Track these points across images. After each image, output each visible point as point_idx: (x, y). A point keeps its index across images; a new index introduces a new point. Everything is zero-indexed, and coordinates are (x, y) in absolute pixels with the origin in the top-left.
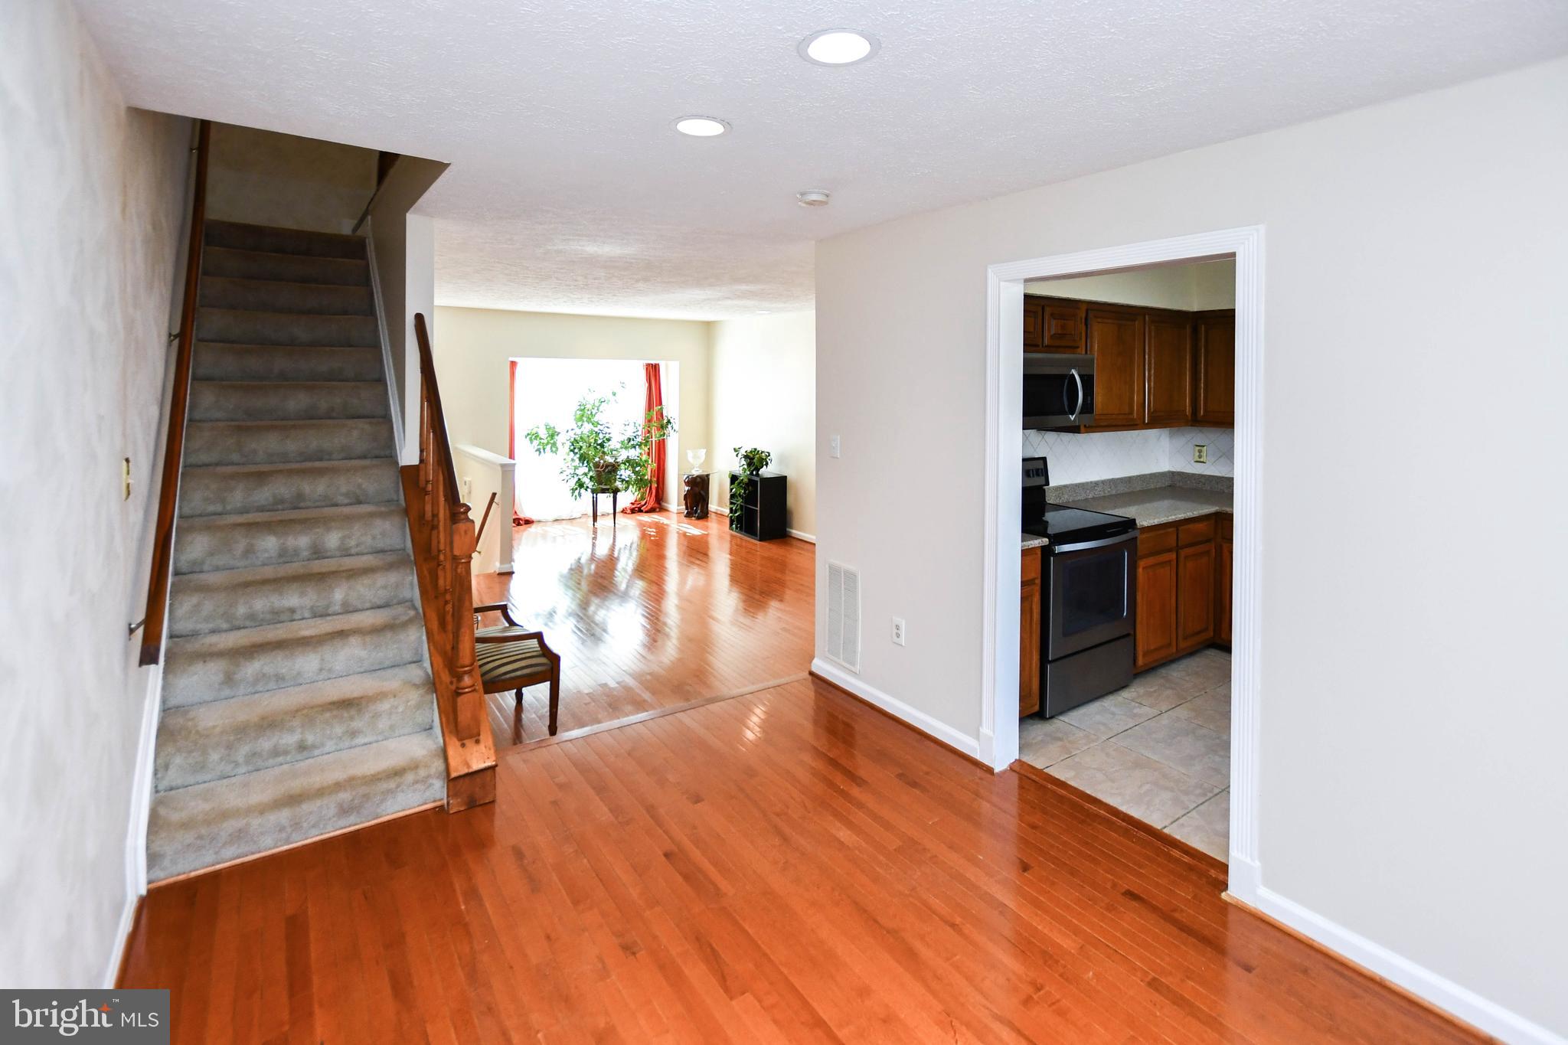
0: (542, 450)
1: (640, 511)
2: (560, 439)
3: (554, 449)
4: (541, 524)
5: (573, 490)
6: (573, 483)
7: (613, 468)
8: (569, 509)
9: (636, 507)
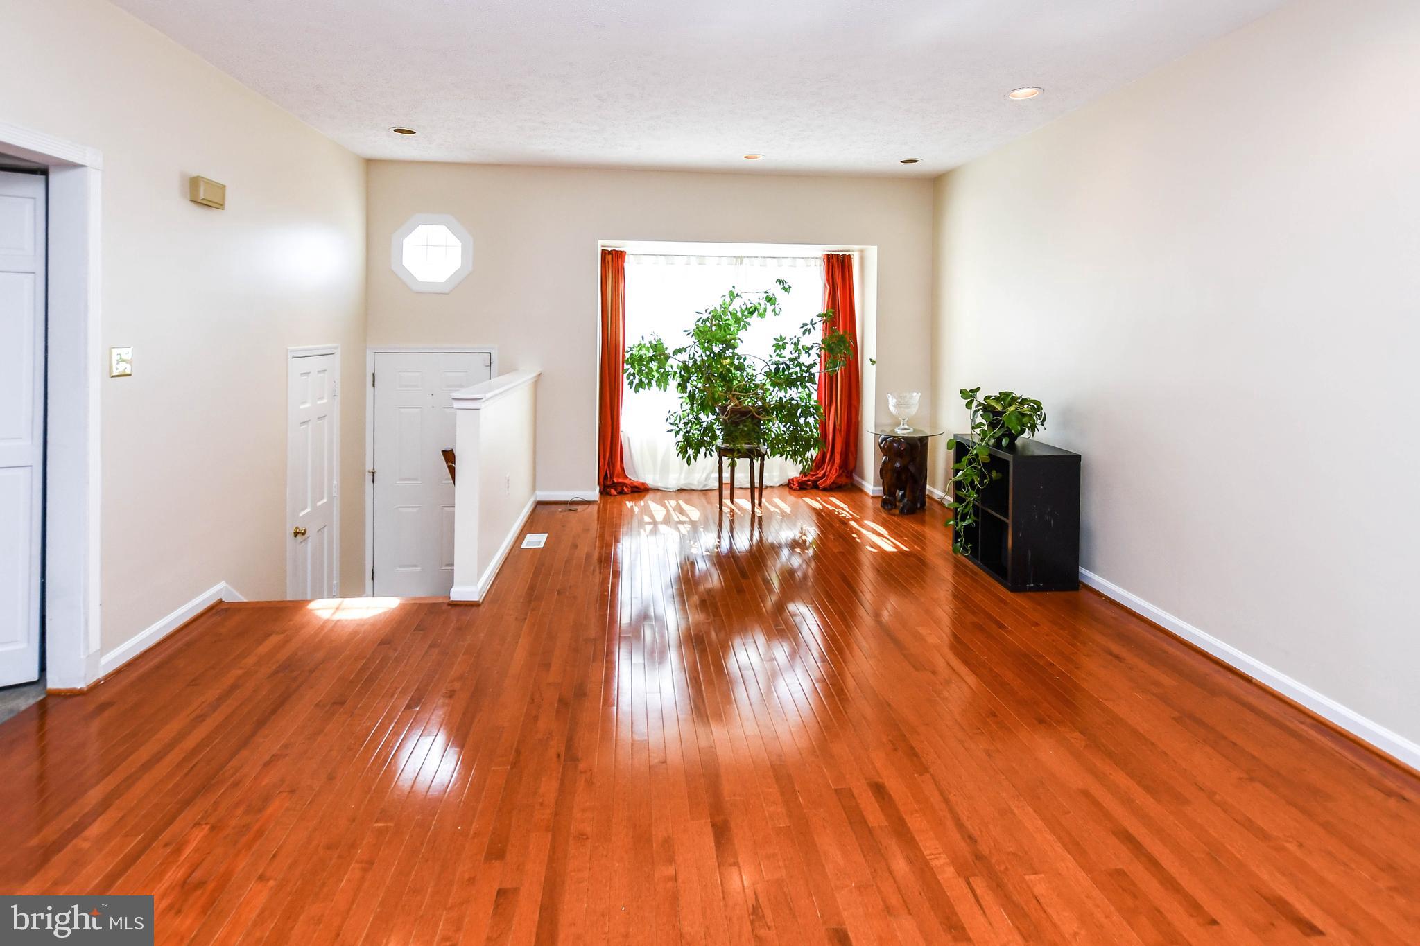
1: (815, 486)
3: (663, 382)
4: (659, 494)
5: (682, 448)
7: (757, 417)
8: (704, 476)
9: (808, 480)
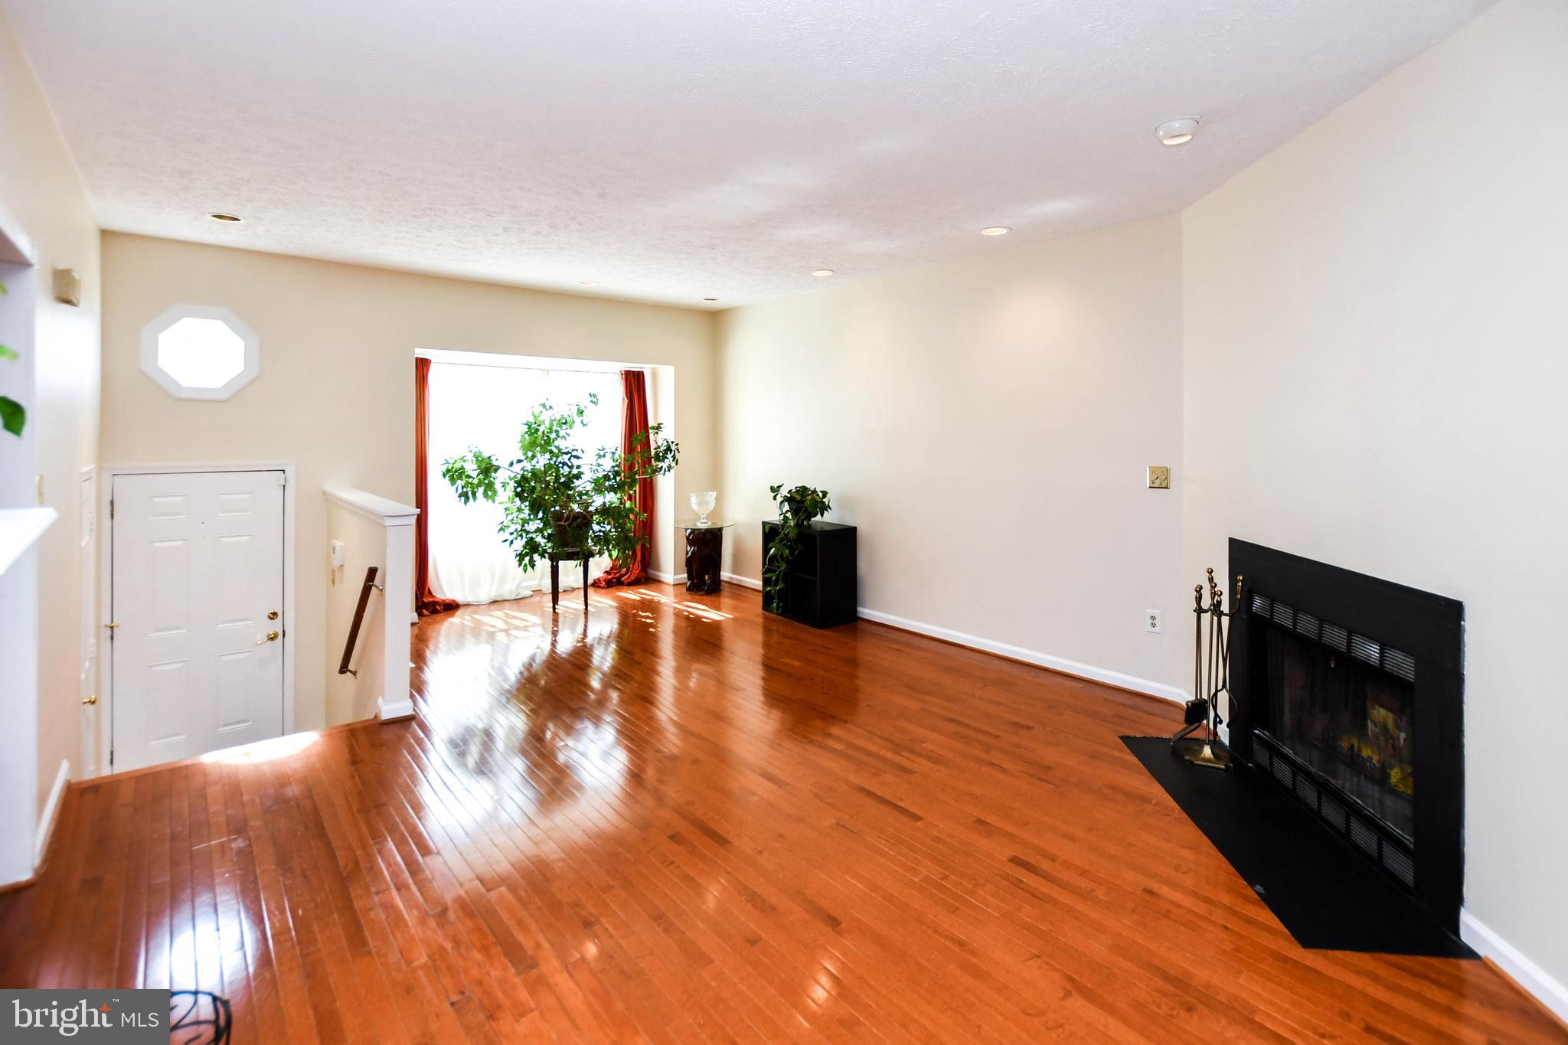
0: (470, 494)
1: (621, 583)
2: (500, 477)
3: (490, 493)
4: (470, 609)
5: (521, 557)
6: (519, 544)
7: (583, 521)
8: (515, 585)
9: (613, 578)
